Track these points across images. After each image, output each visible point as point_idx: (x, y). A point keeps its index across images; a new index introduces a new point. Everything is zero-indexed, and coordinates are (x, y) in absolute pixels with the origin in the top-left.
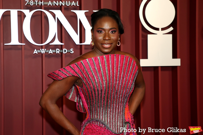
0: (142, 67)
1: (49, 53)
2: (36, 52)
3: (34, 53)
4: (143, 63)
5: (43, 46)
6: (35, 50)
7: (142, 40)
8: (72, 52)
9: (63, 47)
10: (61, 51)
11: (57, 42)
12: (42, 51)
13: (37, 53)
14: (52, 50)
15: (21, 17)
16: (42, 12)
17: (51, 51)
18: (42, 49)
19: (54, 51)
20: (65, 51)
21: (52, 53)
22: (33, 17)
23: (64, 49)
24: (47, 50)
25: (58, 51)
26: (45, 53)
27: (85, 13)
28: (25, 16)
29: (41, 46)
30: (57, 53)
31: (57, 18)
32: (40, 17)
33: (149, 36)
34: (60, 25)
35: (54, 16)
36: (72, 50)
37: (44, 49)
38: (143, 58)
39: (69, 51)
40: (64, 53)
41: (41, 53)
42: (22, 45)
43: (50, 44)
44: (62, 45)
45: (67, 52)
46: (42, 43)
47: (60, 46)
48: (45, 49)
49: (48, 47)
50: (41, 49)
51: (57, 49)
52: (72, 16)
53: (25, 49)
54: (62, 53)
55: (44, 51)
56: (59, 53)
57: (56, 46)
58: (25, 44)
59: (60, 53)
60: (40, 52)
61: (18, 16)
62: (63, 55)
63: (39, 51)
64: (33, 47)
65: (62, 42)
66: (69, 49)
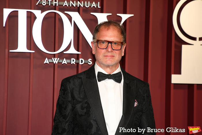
0: (174, 84)
1: (63, 63)
2: (47, 61)
3: (45, 63)
4: (176, 79)
5: (56, 55)
6: (47, 59)
7: (175, 52)
8: (90, 63)
9: (80, 56)
10: (77, 62)
11: (72, 50)
12: (55, 60)
13: (48, 63)
14: (66, 59)
15: (31, 19)
16: (56, 14)
17: (65, 61)
18: (55, 58)
19: (69, 61)
20: (82, 61)
21: (66, 63)
22: (45, 19)
23: (80, 59)
24: (60, 60)
25: (73, 61)
26: (58, 63)
27: (108, 16)
28: (35, 18)
29: (53, 55)
30: (72, 63)
31: (74, 22)
32: (54, 19)
33: (184, 47)
34: (77, 30)
35: (70, 18)
36: (90, 60)
37: (56, 58)
38: (175, 73)
39: (86, 62)
40: (80, 63)
41: (53, 63)
42: (30, 53)
43: (65, 52)
44: (78, 55)
45: (84, 63)
46: (55, 51)
47: (76, 56)
48: (58, 59)
49: (62, 55)
50: (53, 58)
51: (72, 59)
52: (92, 20)
53: (34, 58)
54: (78, 64)
55: (57, 60)
56: (74, 64)
57: (71, 56)
58: (34, 52)
59: (76, 64)
60: (52, 61)
61: (28, 17)
62: (79, 66)
63: (50, 61)
64: (44, 56)
65: (78, 51)
66: (86, 59)
